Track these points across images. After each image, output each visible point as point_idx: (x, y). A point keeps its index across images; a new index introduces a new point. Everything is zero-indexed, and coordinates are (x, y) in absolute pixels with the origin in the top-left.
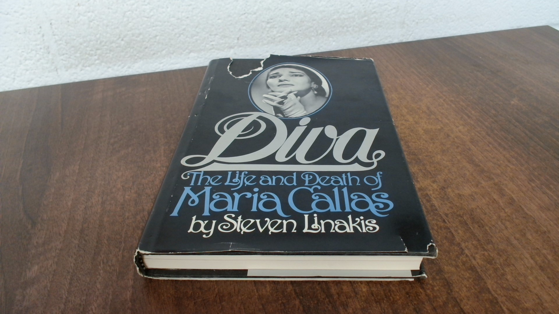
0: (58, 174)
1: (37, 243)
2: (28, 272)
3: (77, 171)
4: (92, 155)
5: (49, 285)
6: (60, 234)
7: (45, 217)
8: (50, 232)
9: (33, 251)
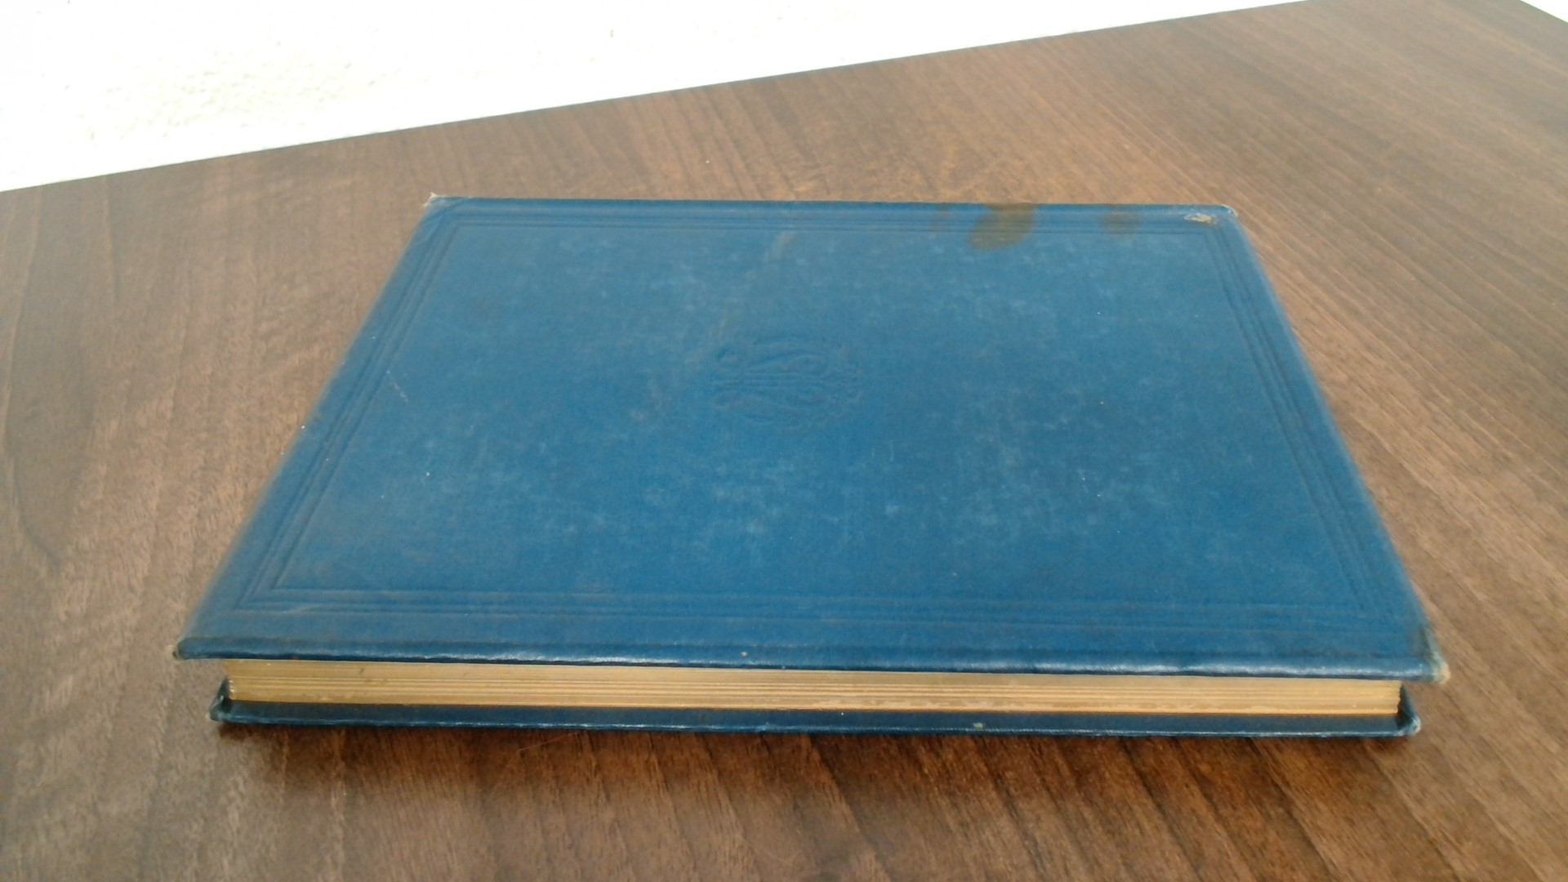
0: (114, 424)
1: (67, 613)
2: (48, 694)
3: (169, 415)
4: (209, 371)
5: (109, 725)
6: (131, 589)
7: (85, 542)
8: (104, 583)
9: (59, 638)
